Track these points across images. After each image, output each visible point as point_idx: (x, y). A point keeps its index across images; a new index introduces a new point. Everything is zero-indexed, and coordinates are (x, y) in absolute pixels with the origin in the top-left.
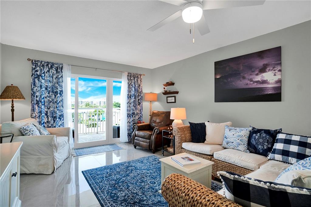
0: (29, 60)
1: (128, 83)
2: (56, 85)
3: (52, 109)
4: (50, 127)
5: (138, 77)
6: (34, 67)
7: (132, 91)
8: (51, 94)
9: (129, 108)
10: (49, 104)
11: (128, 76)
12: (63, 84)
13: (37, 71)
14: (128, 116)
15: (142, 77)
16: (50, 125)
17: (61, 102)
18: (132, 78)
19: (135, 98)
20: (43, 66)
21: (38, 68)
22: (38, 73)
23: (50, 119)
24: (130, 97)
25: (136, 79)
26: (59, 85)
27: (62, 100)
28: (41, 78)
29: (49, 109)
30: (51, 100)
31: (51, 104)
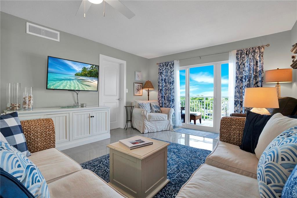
0: (157, 64)
1: (237, 63)
2: (170, 77)
3: (167, 95)
4: (166, 107)
5: (254, 52)
6: (159, 68)
7: (244, 72)
8: (167, 84)
9: (237, 94)
10: (166, 91)
11: (237, 54)
12: (174, 76)
13: (160, 70)
14: (235, 104)
15: (262, 50)
16: (166, 106)
17: (173, 90)
18: (243, 56)
19: (249, 80)
20: (163, 66)
21: (161, 68)
22: (161, 71)
23: (166, 101)
24: (241, 80)
25: (250, 55)
26: (171, 77)
27: (173, 88)
28: (162, 75)
29: (166, 94)
30: (167, 88)
31: (167, 91)
